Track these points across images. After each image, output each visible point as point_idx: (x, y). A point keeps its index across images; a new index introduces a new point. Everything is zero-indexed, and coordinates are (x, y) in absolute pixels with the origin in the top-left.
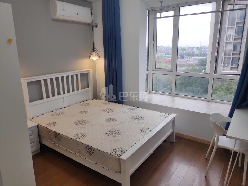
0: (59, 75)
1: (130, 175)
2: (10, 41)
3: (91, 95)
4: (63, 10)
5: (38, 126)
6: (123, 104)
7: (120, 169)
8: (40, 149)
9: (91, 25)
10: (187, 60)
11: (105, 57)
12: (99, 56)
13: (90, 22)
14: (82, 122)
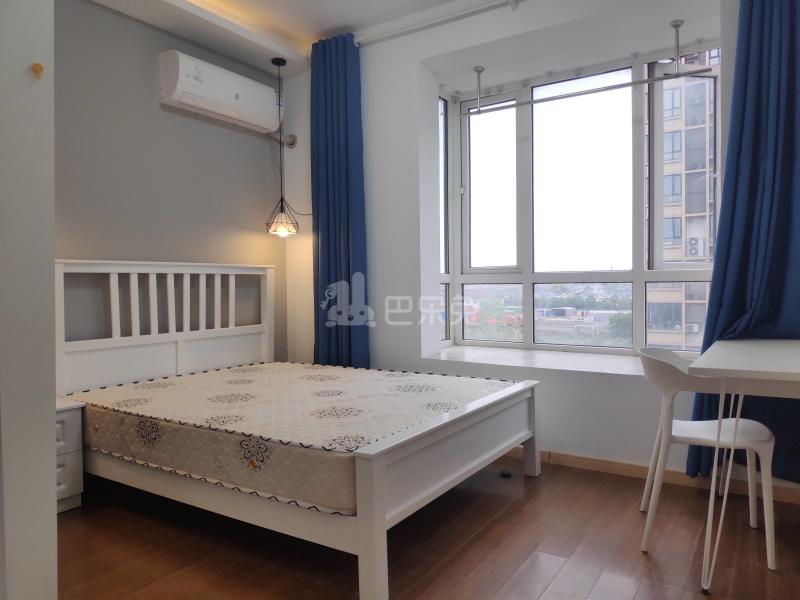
0: (170, 269)
1: (389, 527)
2: (36, 70)
3: (266, 347)
4: (196, 78)
5: (83, 409)
6: (368, 368)
7: (354, 500)
8: (82, 494)
9: (276, 140)
10: (573, 319)
11: (316, 229)
12: (296, 225)
13: (273, 127)
14: (232, 399)
